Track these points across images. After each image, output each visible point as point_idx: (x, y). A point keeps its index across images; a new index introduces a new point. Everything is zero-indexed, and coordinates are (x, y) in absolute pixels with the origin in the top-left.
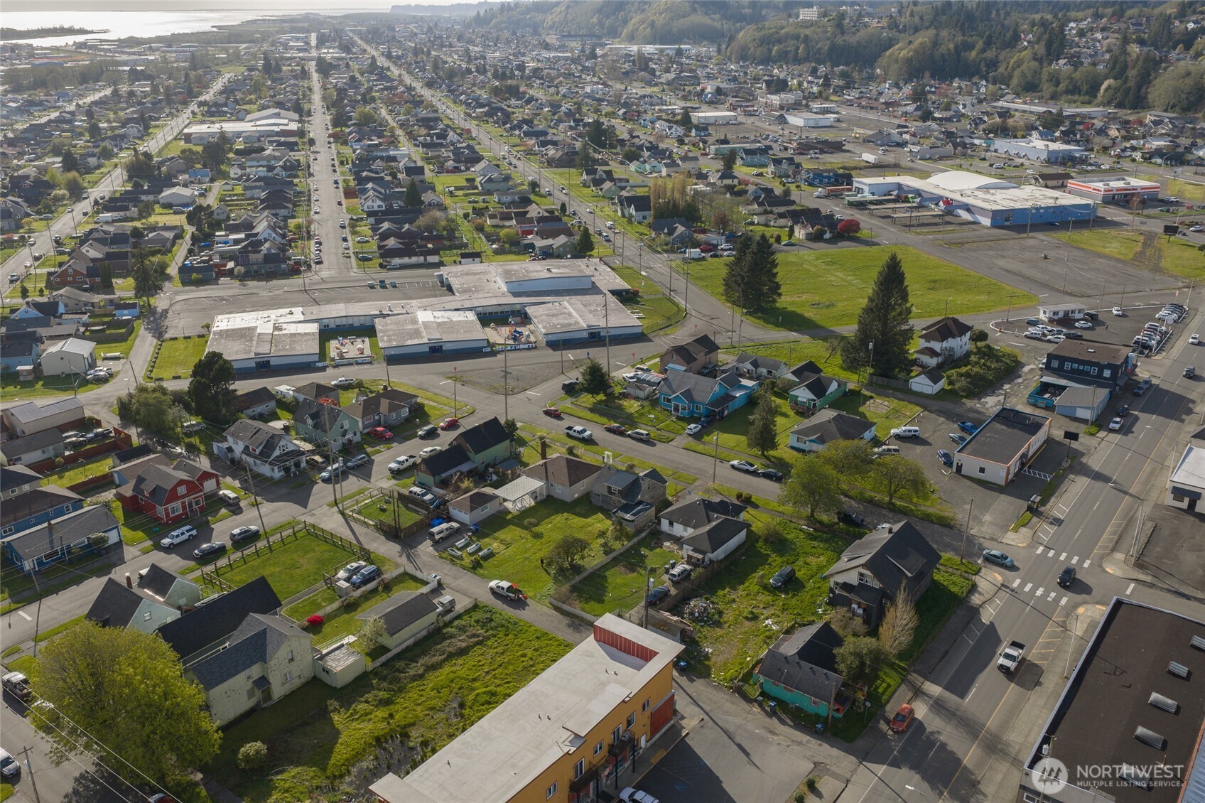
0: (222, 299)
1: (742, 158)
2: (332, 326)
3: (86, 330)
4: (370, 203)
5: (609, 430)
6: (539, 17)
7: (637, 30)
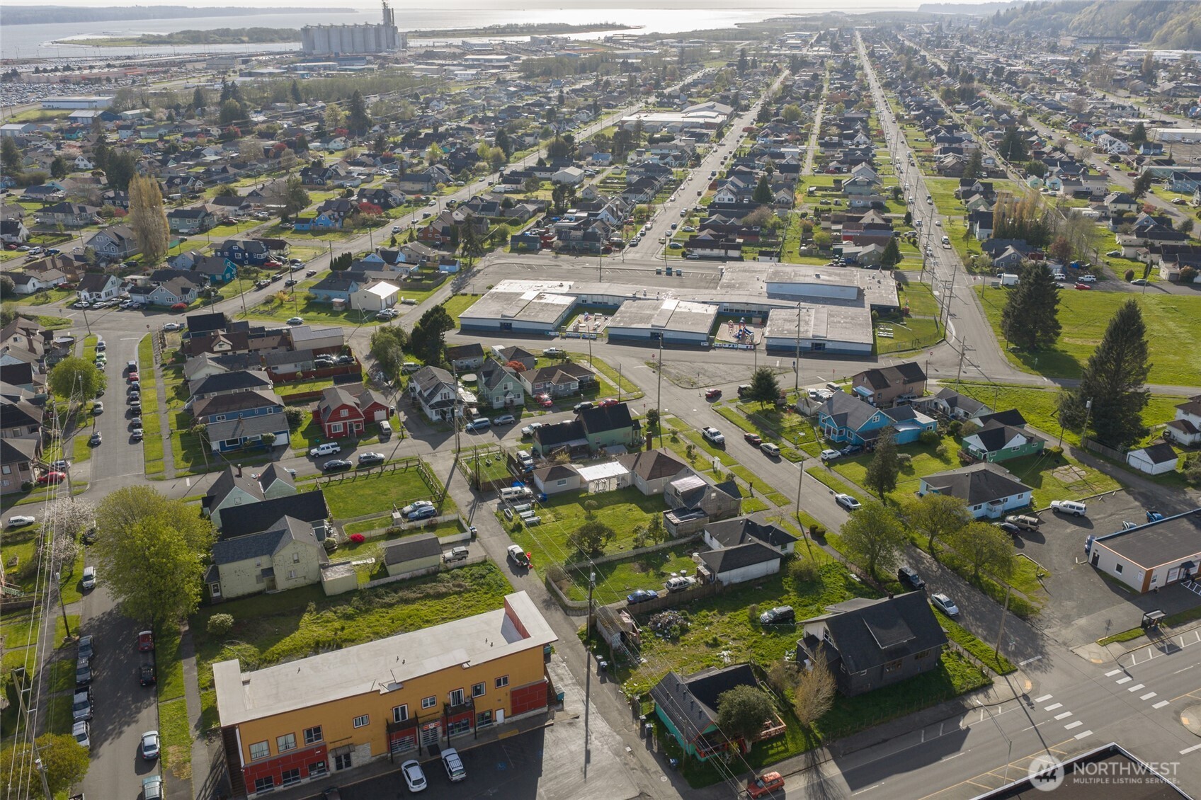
0: (530, 267)
1: (1171, 183)
2: (589, 302)
3: (409, 278)
4: (721, 196)
5: (748, 439)
6: (1065, 17)
7: (1173, 32)
